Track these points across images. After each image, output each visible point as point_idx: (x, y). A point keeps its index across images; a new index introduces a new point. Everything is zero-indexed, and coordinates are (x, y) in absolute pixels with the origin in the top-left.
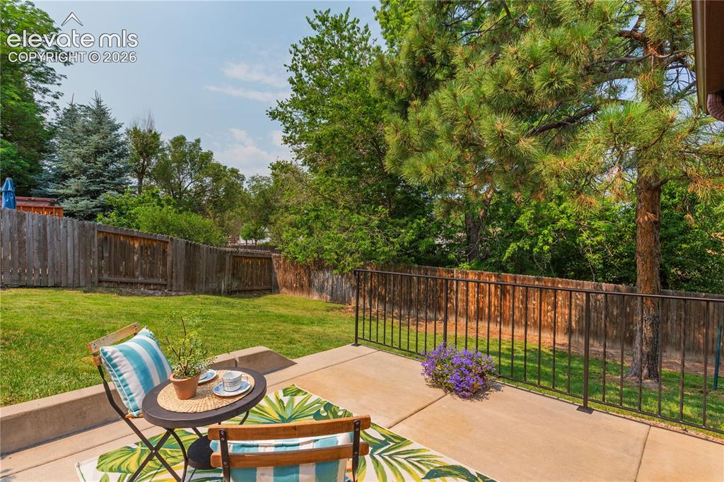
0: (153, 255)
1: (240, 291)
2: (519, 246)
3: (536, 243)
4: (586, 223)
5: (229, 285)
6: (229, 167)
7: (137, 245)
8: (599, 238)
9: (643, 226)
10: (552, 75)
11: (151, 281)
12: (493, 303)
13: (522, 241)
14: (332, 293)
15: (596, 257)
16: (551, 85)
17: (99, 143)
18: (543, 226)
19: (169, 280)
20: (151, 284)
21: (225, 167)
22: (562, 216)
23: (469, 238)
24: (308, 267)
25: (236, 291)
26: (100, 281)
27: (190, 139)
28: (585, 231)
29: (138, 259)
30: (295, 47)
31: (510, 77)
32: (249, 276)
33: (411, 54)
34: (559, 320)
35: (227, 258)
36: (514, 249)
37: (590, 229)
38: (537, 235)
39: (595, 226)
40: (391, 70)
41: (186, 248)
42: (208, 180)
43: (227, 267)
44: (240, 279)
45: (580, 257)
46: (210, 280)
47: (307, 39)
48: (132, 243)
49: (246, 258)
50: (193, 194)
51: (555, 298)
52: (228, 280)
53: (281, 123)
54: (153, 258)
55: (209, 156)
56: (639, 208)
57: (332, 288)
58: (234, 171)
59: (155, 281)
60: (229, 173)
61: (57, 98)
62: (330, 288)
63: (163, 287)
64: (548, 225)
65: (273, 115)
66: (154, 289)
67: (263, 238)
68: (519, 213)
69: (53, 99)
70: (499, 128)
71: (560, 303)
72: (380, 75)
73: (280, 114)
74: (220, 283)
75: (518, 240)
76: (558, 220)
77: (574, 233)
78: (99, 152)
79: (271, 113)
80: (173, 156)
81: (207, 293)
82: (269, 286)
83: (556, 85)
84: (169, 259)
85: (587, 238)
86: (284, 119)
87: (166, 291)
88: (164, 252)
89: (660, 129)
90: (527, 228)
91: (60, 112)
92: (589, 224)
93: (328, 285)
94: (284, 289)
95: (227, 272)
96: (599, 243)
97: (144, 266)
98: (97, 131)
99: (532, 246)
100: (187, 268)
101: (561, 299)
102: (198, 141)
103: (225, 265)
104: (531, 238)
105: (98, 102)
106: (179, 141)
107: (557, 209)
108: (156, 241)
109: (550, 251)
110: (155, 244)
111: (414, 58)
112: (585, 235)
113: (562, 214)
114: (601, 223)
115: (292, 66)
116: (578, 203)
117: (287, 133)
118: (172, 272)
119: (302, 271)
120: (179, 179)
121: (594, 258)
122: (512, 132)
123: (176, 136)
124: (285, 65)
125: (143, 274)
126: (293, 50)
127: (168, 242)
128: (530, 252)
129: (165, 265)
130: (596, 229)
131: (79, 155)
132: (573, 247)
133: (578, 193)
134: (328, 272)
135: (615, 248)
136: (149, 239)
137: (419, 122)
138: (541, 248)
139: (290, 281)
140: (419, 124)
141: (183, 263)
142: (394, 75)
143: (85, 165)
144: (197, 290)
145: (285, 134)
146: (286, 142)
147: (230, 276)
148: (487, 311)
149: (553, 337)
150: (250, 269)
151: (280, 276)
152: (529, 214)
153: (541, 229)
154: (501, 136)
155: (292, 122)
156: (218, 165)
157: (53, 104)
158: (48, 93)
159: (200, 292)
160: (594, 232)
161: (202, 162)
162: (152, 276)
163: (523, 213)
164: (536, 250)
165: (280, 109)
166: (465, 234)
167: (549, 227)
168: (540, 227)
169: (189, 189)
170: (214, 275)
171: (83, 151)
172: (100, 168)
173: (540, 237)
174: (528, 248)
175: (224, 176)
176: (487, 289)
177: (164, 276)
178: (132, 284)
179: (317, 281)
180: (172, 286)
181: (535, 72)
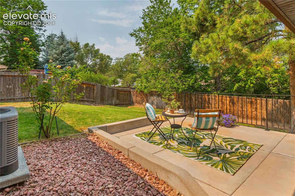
0: (90, 90)
1: (119, 104)
2: (239, 85)
3: (247, 84)
4: (269, 75)
5: (115, 102)
6: (107, 55)
7: (85, 87)
8: (275, 81)
9: (292, 75)
10: (253, 30)
11: (89, 100)
12: (228, 108)
13: (241, 83)
14: (157, 105)
15: (275, 88)
16: (253, 32)
17: (63, 48)
18: (250, 76)
19: (95, 100)
20: (89, 101)
21: (105, 55)
22: (258, 72)
23: (216, 82)
24: (146, 95)
25: (118, 104)
26: (73, 100)
27: (91, 44)
28: (269, 78)
29: (85, 92)
30: (144, 10)
31: (238, 30)
32: (123, 98)
33: (198, 18)
34: (259, 115)
35: (115, 91)
36: (238, 86)
37: (271, 77)
38: (247, 80)
39: (274, 76)
40: (190, 23)
41: (101, 87)
42: (98, 60)
43: (115, 95)
44: (119, 99)
45: (267, 89)
46: (109, 100)
47: (148, 7)
48: (83, 86)
49: (122, 91)
50: (91, 66)
51: (256, 106)
52: (115, 100)
53: (135, 38)
54: (90, 91)
55: (98, 50)
56: (290, 69)
57: (157, 103)
58: (108, 57)
59: (90, 100)
60: (106, 57)
61: (44, 32)
62: (156, 103)
63: (93, 102)
64: (252, 76)
65: (132, 35)
66: (90, 103)
67: (118, 84)
68: (239, 71)
69: (43, 32)
70: (236, 46)
71: (258, 108)
72: (185, 25)
73: (134, 34)
74: (112, 101)
75: (239, 82)
76: (256, 74)
77: (264, 79)
78: (63, 52)
79: (131, 34)
80: (84, 51)
81: (108, 105)
82: (130, 103)
83: (255, 33)
84: (95, 92)
85: (270, 81)
86: (136, 37)
87: (94, 104)
88: (94, 89)
89: (289, 47)
90: (243, 77)
91: (46, 37)
92: (270, 75)
93: (155, 102)
94: (136, 104)
95: (115, 97)
96: (276, 83)
97: (87, 94)
98: (62, 44)
99: (245, 85)
100: (101, 95)
101: (259, 106)
102: (94, 45)
103: (114, 94)
104: (245, 81)
105: (62, 33)
106: (87, 45)
107: (256, 69)
108: (91, 85)
109: (253, 87)
110: (91, 86)
111: (199, 19)
112: (269, 79)
113: (258, 71)
114: (276, 75)
115: (143, 17)
116: (264, 69)
117: (137, 42)
118: (96, 97)
119: (144, 96)
120: (86, 60)
121: (273, 89)
122: (240, 48)
123: (85, 43)
124: (140, 17)
125: (87, 97)
126: (144, 12)
127: (95, 85)
128: (245, 87)
129: (94, 94)
130: (274, 77)
131: (56, 53)
132: (264, 85)
133: (264, 66)
134: (155, 97)
135: (283, 85)
136: (89, 84)
137: (204, 43)
138: (250, 86)
139: (139, 100)
140: (205, 44)
141: (100, 93)
142: (191, 25)
143: (58, 57)
144: (104, 103)
145: (136, 42)
146: (137, 45)
147: (116, 98)
148: (225, 112)
149: (256, 122)
150: (123, 96)
151: (134, 99)
152: (243, 72)
153: (249, 78)
154: (236, 49)
155: (140, 37)
156: (102, 54)
157: (43, 34)
158: (41, 30)
159: (106, 104)
160: (273, 78)
161: (96, 53)
162: (89, 98)
163: (241, 71)
164: (247, 86)
165: (134, 33)
166: (214, 80)
167: (253, 77)
168: (248, 76)
169: (90, 64)
170: (110, 97)
171: (57, 52)
172: (63, 58)
173: (249, 81)
174: (244, 86)
175: (105, 59)
176: (225, 103)
177: (93, 98)
178: (83, 101)
179: (150, 100)
180: (96, 102)
181: (247, 28)
